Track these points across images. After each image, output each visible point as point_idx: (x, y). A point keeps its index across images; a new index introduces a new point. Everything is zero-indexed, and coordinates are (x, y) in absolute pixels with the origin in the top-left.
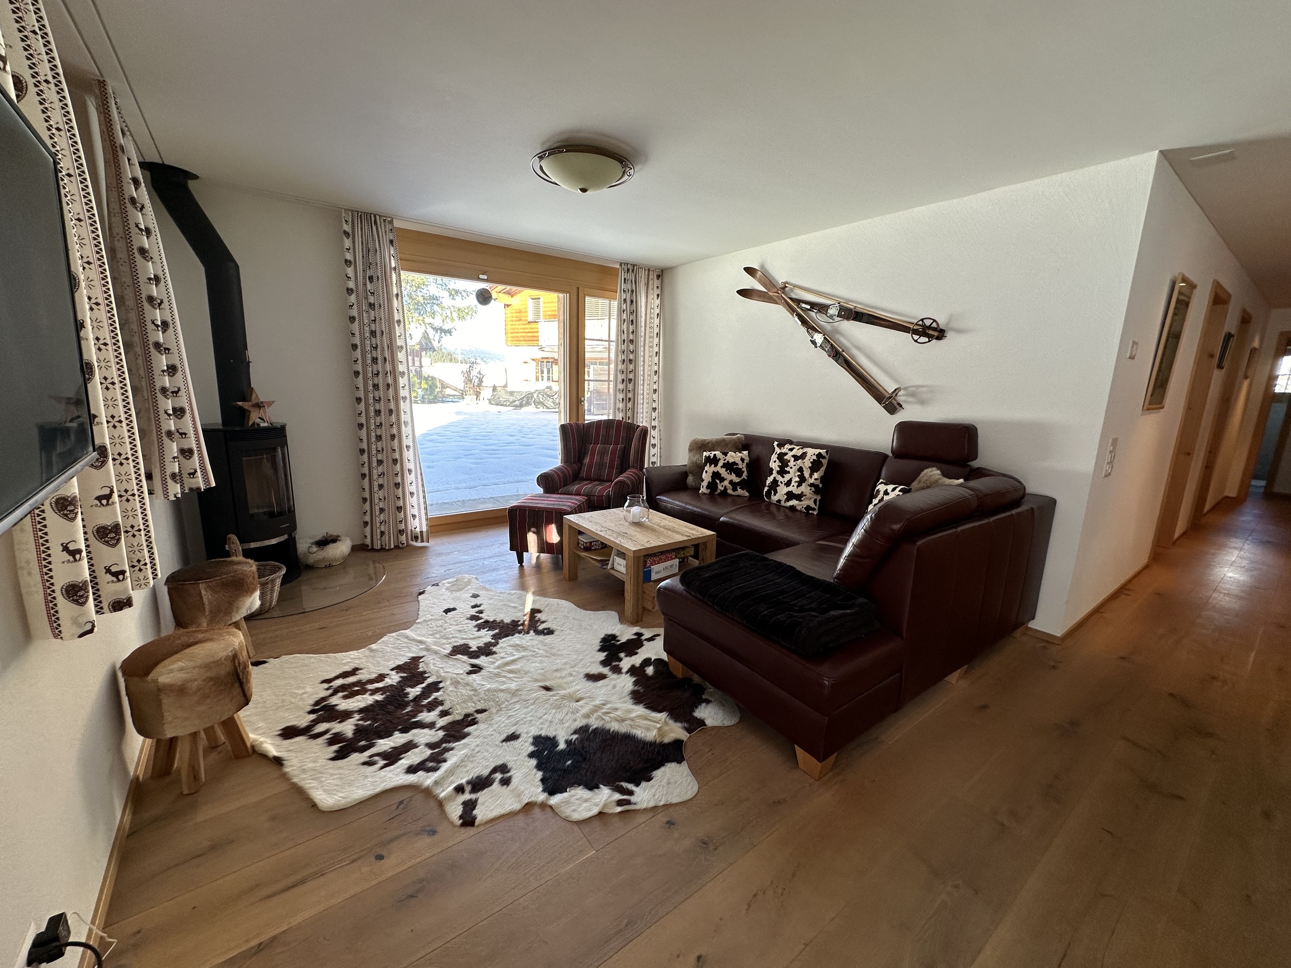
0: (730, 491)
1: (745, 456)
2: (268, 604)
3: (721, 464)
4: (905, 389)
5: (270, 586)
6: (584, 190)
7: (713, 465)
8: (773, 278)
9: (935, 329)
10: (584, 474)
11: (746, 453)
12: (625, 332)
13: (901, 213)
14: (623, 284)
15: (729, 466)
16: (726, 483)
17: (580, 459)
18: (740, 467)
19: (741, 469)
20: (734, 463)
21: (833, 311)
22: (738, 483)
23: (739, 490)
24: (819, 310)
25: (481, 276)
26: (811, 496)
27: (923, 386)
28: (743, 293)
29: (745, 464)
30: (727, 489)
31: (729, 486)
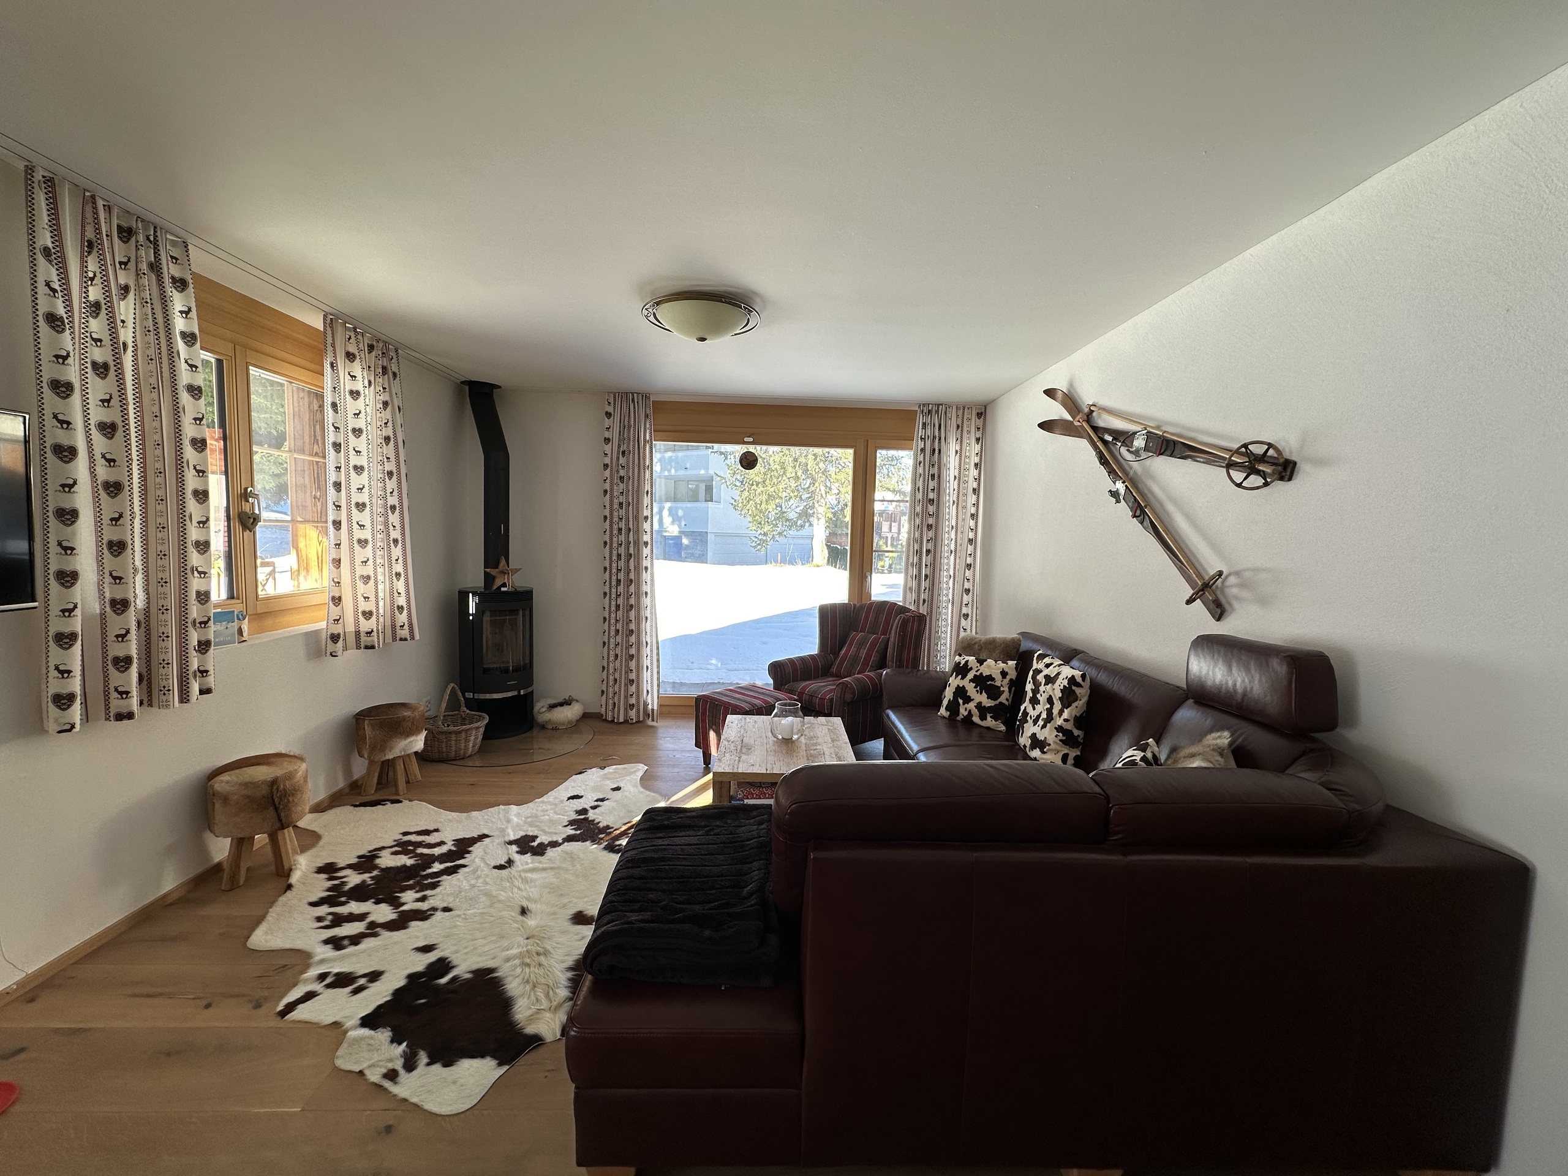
0: (976, 719)
1: (1009, 668)
2: (462, 752)
3: (970, 676)
4: (1237, 573)
5: (463, 735)
6: (703, 339)
7: (960, 676)
8: (1081, 399)
9: (1273, 462)
10: (834, 670)
11: (1012, 663)
12: (921, 490)
13: (1227, 264)
14: (920, 430)
15: (982, 682)
16: (971, 706)
17: (836, 652)
18: (998, 684)
19: (999, 688)
20: (990, 678)
21: (1139, 442)
22: (990, 709)
23: (989, 719)
24: (1123, 442)
25: (746, 439)
26: (1058, 748)
27: (1264, 570)
28: (1046, 426)
29: (1006, 681)
30: (972, 715)
31: (975, 712)
